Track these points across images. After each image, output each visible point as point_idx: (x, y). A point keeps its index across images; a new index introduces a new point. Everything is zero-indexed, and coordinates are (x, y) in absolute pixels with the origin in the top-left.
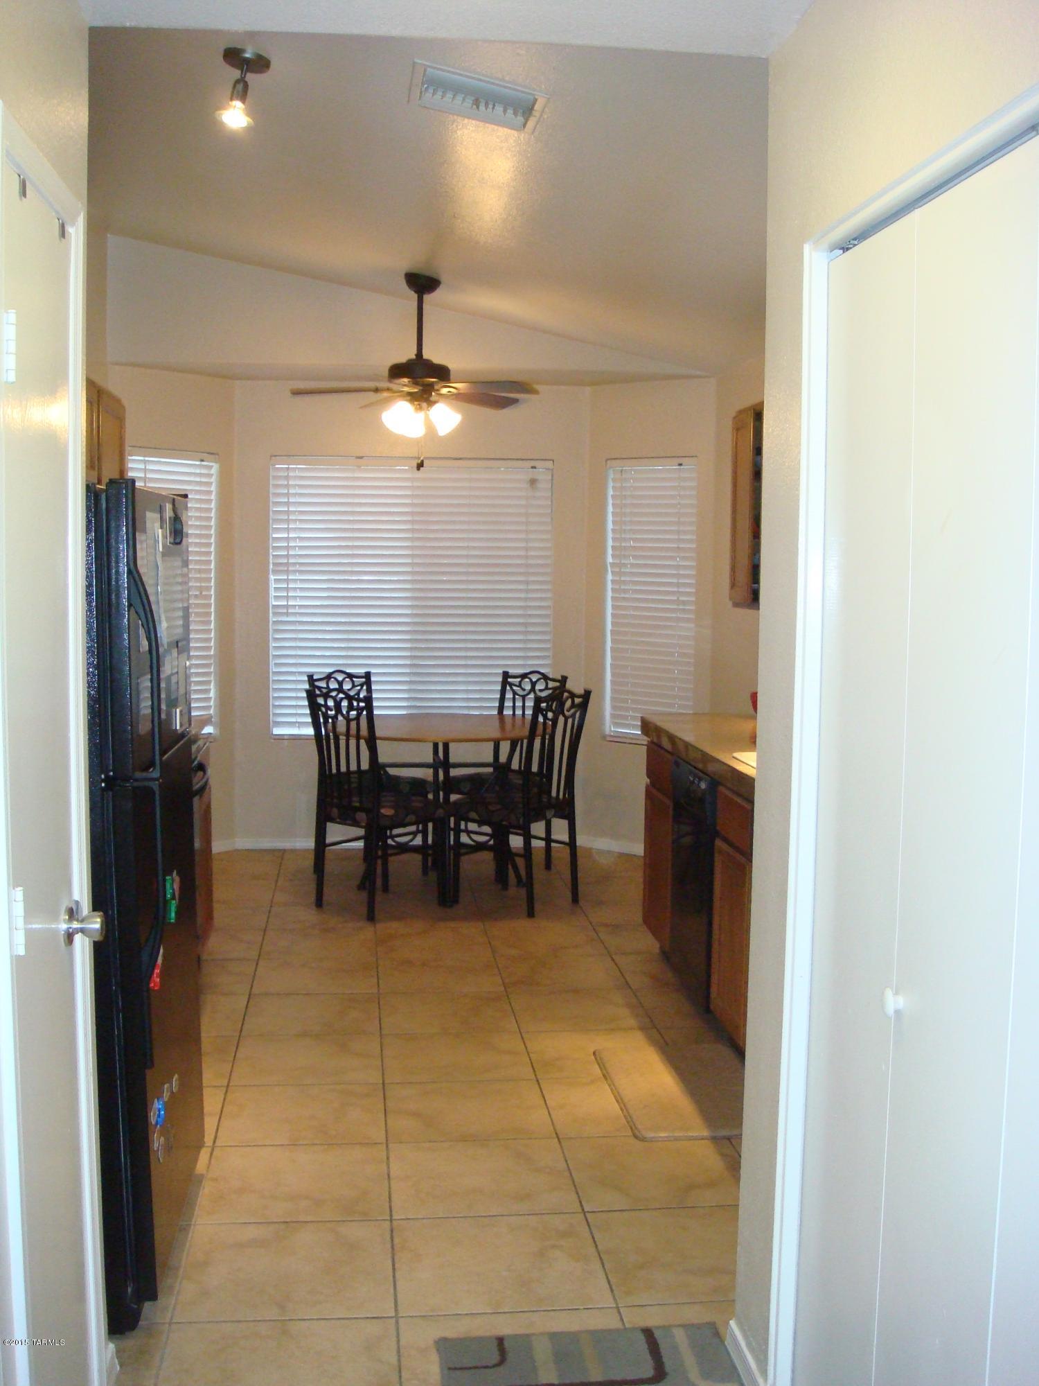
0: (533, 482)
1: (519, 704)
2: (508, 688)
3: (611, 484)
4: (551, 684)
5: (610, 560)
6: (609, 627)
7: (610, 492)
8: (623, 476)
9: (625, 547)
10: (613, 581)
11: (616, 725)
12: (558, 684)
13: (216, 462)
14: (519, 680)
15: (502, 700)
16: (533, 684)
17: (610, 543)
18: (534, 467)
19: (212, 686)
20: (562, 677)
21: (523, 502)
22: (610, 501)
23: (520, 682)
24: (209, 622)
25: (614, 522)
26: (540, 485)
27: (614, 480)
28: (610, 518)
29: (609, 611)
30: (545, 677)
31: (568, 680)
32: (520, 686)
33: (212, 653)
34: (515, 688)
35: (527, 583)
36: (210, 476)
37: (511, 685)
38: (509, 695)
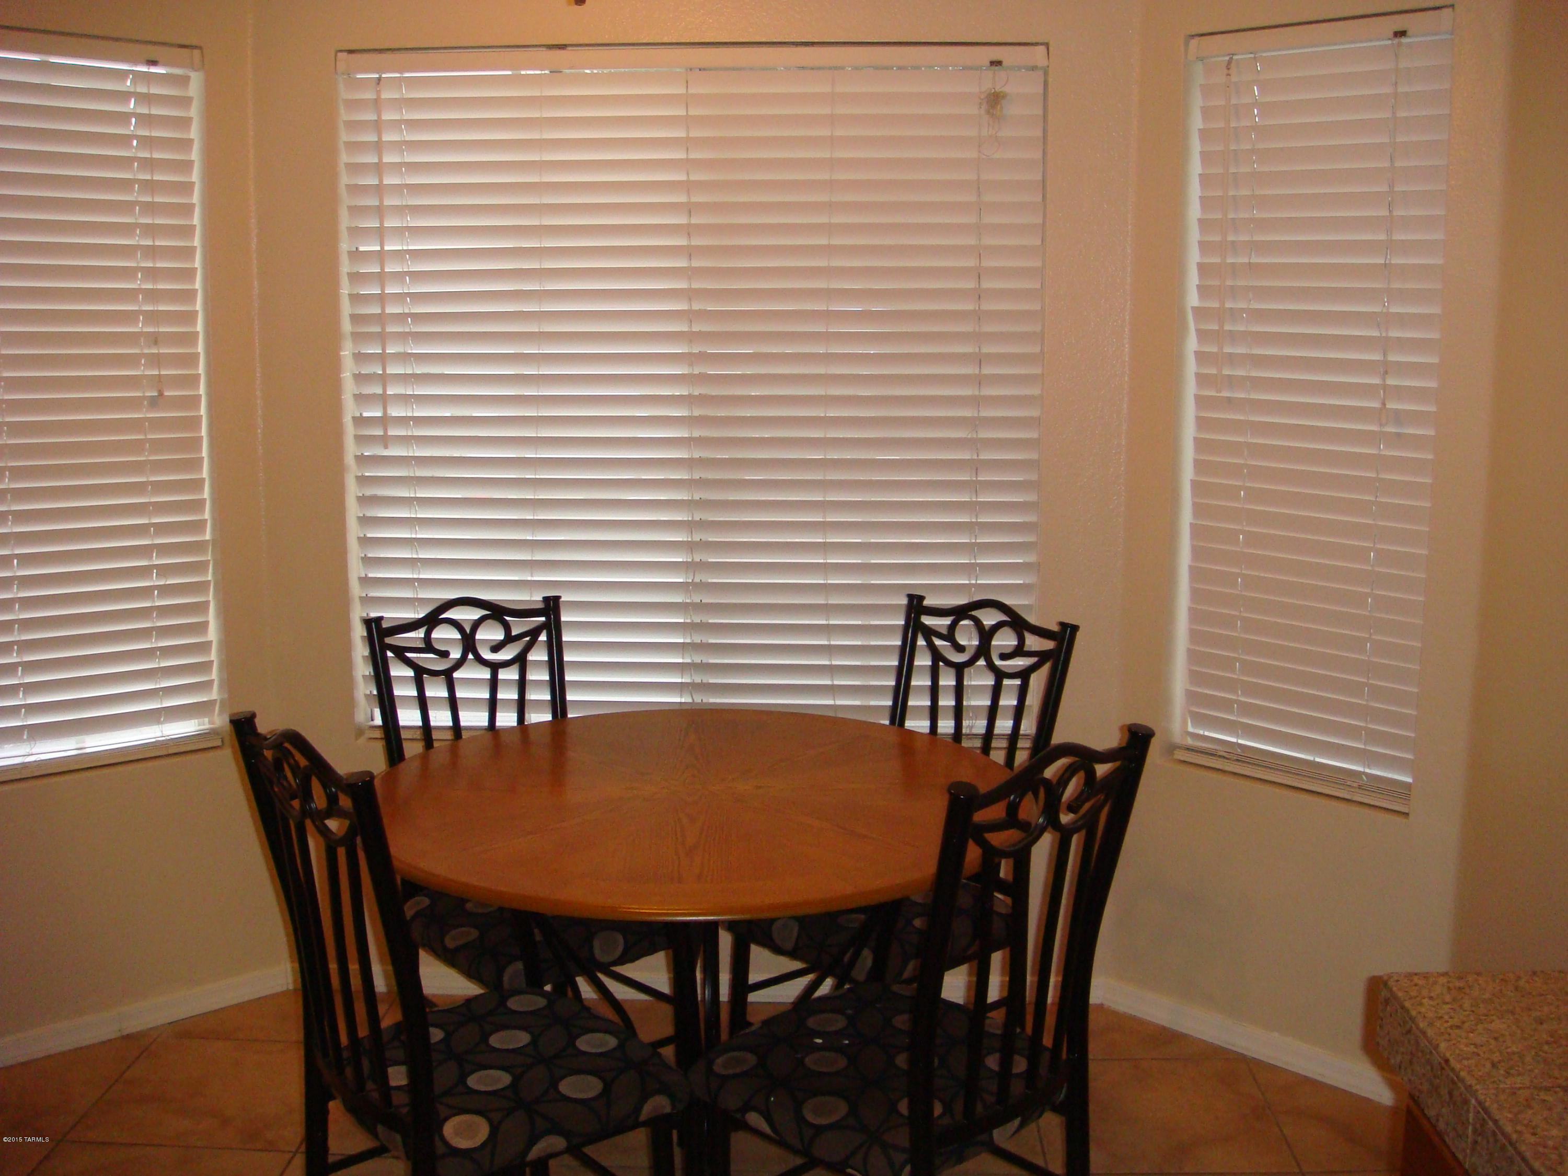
0: (994, 100)
1: (947, 680)
2: (921, 642)
3: (1197, 101)
4: (1033, 642)
5: (1193, 299)
6: (1188, 473)
7: (1197, 122)
8: (1234, 79)
9: (1233, 265)
10: (1201, 357)
11: (1199, 719)
12: (1049, 645)
13: (192, 67)
14: (947, 621)
15: (904, 672)
16: (986, 635)
17: (1194, 256)
18: (996, 63)
19: (212, 617)
20: (1063, 625)
21: (970, 154)
22: (1196, 146)
23: (952, 627)
24: (196, 464)
25: (1205, 202)
26: (1012, 109)
27: (1207, 91)
28: (1195, 190)
29: (1189, 431)
30: (1017, 623)
31: (1079, 635)
32: (950, 636)
33: (208, 537)
34: (938, 642)
35: (980, 360)
36: (185, 102)
37: (929, 633)
38: (923, 660)
